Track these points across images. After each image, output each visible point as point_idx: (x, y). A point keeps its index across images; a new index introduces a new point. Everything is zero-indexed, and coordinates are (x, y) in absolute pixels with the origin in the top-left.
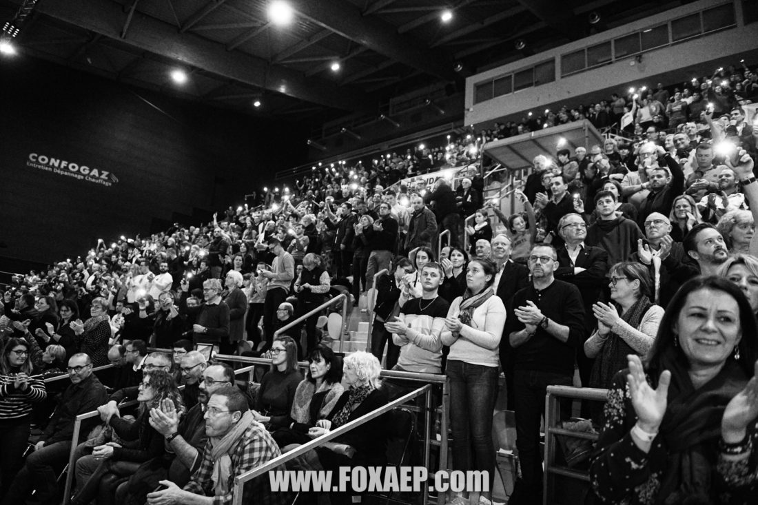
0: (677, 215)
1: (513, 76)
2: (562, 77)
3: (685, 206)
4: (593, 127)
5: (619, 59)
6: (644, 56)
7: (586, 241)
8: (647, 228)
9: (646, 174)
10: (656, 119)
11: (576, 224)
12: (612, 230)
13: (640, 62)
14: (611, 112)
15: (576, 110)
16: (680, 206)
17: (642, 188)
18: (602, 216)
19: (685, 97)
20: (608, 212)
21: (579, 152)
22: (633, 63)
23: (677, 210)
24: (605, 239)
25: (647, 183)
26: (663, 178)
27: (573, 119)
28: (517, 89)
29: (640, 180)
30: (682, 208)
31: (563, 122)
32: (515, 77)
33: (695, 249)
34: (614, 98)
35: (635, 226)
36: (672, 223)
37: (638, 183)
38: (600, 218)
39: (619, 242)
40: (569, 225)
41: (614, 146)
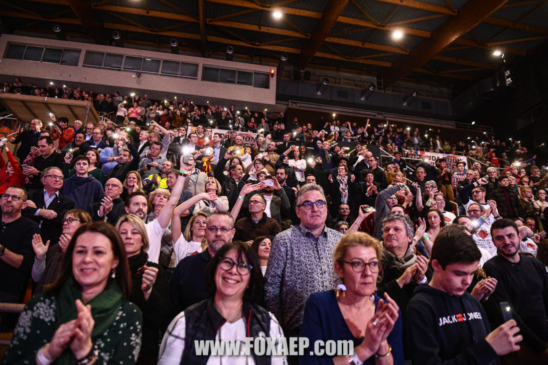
0: (128, 183)
1: (44, 49)
2: (83, 66)
3: (134, 178)
4: (94, 109)
5: (125, 70)
6: (142, 74)
7: (61, 190)
8: (106, 188)
9: (118, 151)
10: (139, 118)
11: (55, 176)
12: (82, 185)
13: (139, 77)
14: (112, 103)
15: (86, 93)
16: (131, 178)
17: (113, 160)
18: (77, 173)
19: (159, 110)
20: (83, 172)
21: (76, 123)
22: (134, 76)
23: (128, 180)
24: (76, 190)
25: (117, 157)
26: (127, 158)
27: (83, 98)
28: (44, 60)
29: (113, 155)
30: (132, 179)
31: (75, 99)
32: (46, 51)
33: (129, 207)
34: (116, 95)
35: (99, 185)
36: (123, 188)
37: (111, 156)
38: (76, 175)
39: (86, 194)
40: (50, 176)
41: (105, 127)
